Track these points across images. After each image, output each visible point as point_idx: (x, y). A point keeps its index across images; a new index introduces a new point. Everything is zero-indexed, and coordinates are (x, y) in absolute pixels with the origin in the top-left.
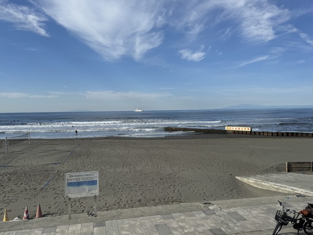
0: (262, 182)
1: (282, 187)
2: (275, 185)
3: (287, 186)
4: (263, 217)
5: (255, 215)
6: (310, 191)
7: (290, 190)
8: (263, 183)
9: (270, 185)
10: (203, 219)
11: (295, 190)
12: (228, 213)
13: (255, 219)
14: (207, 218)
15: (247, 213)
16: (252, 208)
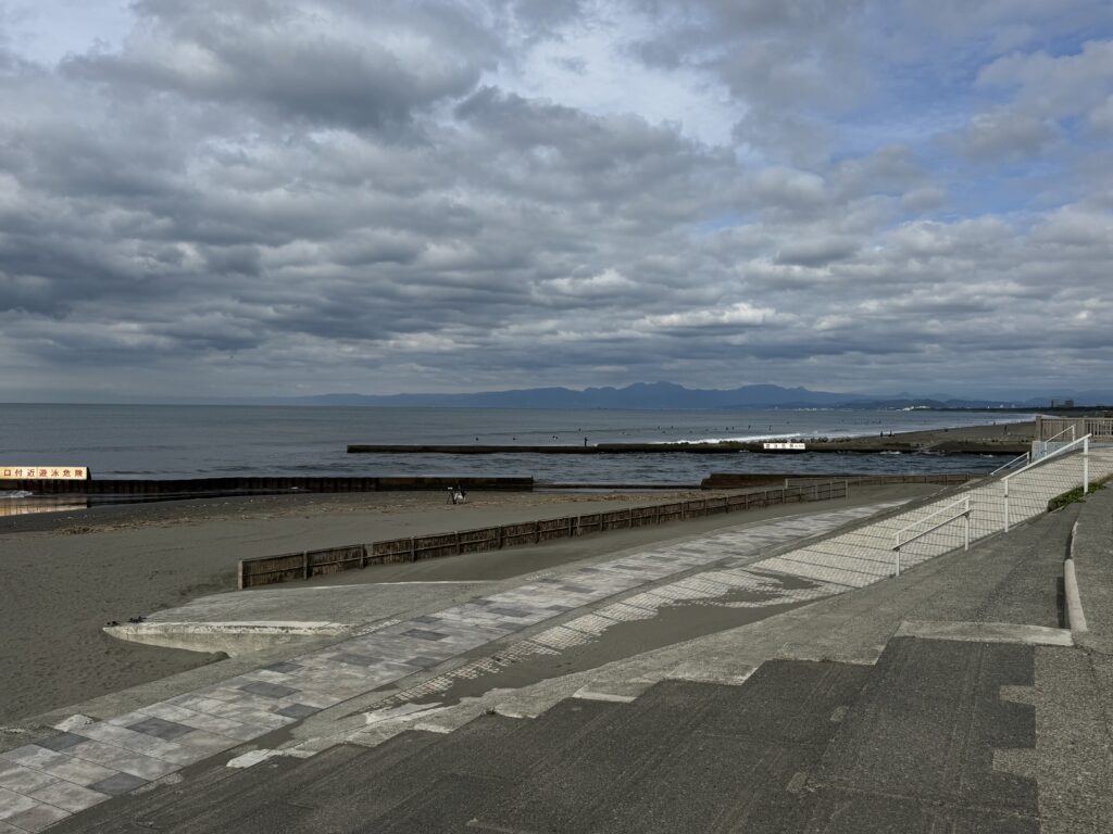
0: (187, 626)
1: (253, 627)
2: (230, 627)
3: (268, 623)
4: (237, 709)
5: (213, 711)
6: (327, 623)
7: (276, 632)
8: (191, 630)
9: (214, 630)
10: (47, 766)
11: (292, 628)
12: (128, 728)
13: (217, 721)
14: (59, 758)
15: (188, 712)
16: (198, 697)
